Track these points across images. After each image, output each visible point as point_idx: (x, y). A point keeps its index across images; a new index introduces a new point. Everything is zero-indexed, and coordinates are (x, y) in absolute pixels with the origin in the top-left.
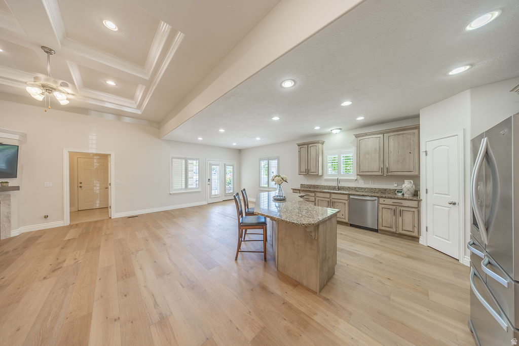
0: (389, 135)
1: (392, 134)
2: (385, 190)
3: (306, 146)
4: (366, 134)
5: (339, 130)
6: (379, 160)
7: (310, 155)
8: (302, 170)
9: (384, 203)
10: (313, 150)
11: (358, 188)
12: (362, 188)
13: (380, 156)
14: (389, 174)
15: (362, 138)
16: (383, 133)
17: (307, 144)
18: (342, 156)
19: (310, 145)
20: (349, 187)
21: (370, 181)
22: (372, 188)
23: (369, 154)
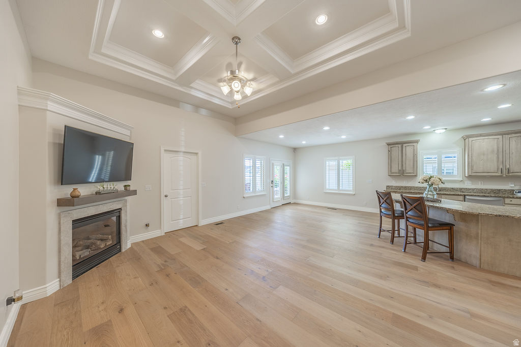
0: (510, 136)
1: (514, 135)
2: (499, 190)
3: (400, 146)
4: (481, 135)
5: (445, 130)
6: (498, 161)
7: (406, 155)
8: (393, 170)
9: (511, 203)
10: (409, 150)
11: (464, 189)
12: (470, 189)
13: (498, 158)
14: (510, 174)
15: (475, 138)
16: (502, 134)
17: (402, 143)
18: (444, 156)
19: (404, 145)
20: (452, 188)
21: (480, 182)
22: (482, 189)
23: (484, 154)
